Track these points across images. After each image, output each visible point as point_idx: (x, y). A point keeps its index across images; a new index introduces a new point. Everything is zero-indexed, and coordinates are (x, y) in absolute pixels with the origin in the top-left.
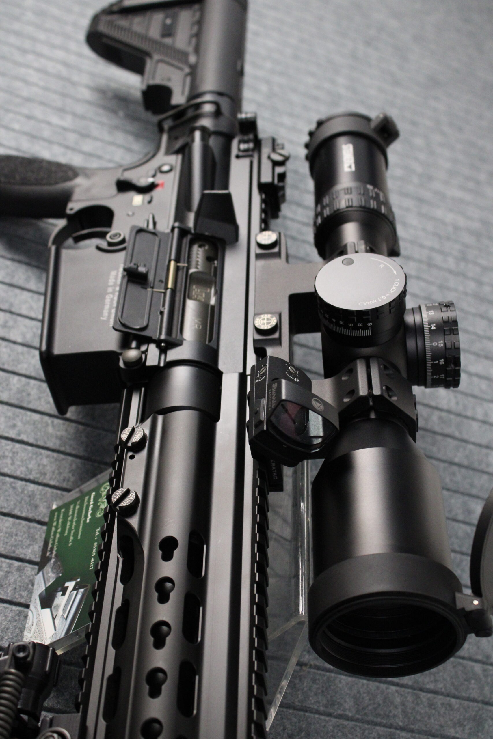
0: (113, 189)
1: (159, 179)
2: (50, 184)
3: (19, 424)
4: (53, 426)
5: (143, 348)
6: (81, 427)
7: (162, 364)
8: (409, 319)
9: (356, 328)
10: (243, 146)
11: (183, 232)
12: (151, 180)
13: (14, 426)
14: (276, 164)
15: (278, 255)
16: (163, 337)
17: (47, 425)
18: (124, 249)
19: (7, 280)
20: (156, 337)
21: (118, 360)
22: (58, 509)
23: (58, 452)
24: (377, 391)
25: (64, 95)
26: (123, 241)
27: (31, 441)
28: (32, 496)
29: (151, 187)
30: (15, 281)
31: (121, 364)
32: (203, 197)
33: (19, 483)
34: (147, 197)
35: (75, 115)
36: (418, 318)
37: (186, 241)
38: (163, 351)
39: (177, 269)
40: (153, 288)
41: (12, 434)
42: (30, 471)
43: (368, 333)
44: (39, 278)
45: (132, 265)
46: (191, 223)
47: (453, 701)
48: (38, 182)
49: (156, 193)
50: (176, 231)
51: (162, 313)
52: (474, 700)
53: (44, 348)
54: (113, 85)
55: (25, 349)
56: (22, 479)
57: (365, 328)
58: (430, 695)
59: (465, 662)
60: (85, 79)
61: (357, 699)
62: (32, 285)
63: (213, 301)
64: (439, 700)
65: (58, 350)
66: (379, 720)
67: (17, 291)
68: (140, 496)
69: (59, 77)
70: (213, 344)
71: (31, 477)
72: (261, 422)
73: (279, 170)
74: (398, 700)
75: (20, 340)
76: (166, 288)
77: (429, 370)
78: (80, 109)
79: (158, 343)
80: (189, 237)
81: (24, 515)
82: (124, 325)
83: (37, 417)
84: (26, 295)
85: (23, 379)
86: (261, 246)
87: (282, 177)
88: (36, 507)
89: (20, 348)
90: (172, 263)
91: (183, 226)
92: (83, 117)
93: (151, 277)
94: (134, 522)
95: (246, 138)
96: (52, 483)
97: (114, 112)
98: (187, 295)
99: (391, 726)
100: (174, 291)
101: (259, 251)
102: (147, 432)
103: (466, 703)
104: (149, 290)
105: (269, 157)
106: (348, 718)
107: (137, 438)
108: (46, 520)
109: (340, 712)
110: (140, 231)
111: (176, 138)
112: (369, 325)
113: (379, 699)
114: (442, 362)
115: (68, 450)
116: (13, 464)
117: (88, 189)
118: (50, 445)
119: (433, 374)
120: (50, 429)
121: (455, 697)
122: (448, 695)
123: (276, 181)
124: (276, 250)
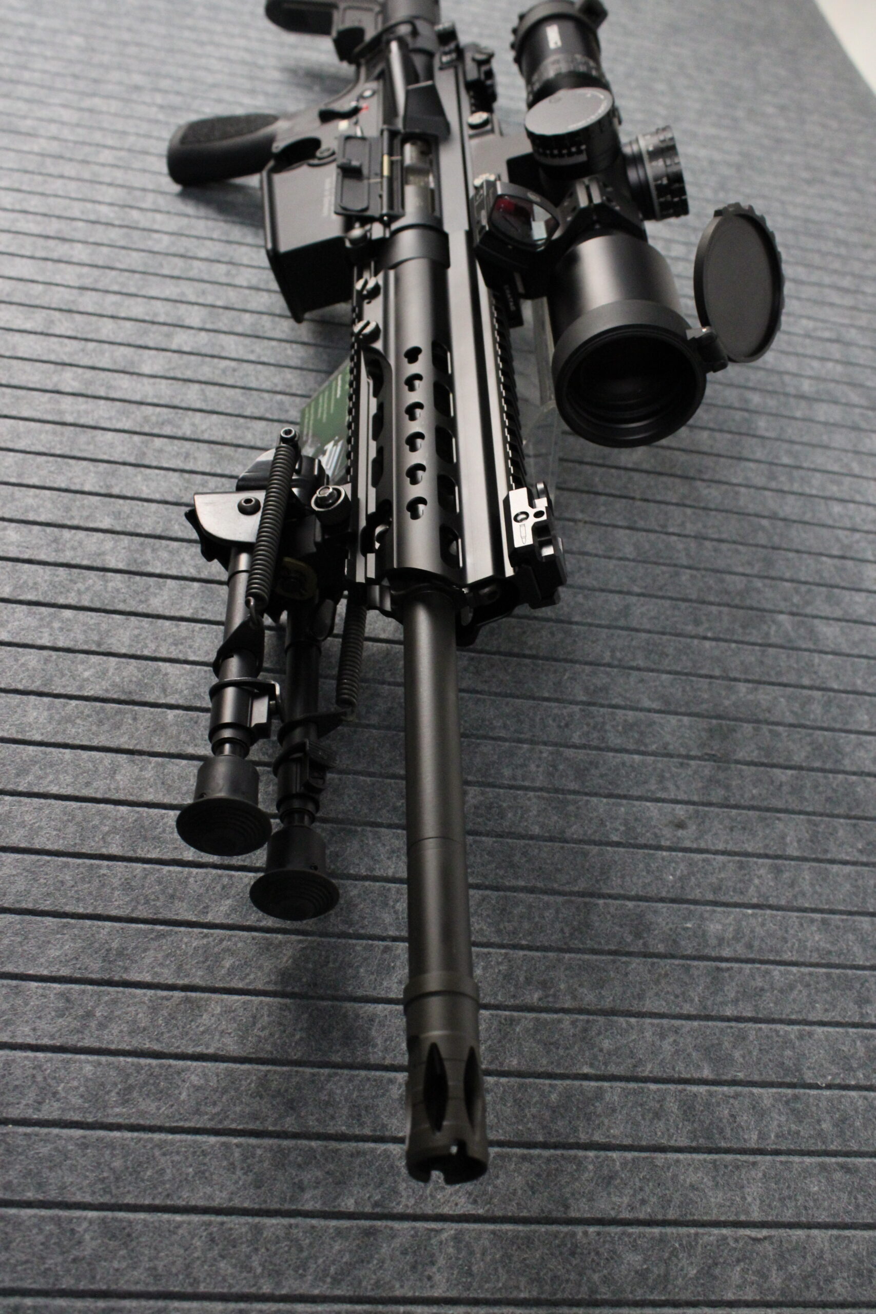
0: (317, 122)
1: (363, 104)
2: (251, 132)
3: (258, 350)
4: (293, 350)
5: (368, 227)
6: (321, 349)
7: (388, 235)
8: (627, 150)
9: (570, 154)
10: (445, 59)
11: (393, 134)
12: (353, 104)
13: (252, 352)
14: (480, 63)
15: (492, 131)
16: (385, 211)
17: (286, 349)
18: (334, 160)
19: (224, 238)
20: (377, 215)
21: (344, 243)
22: (309, 405)
23: (301, 369)
24: (597, 199)
25: (251, 78)
26: (333, 154)
27: (272, 361)
28: (281, 403)
29: (355, 111)
30: (232, 238)
31: (348, 244)
32: (408, 93)
33: (266, 395)
34: (354, 119)
35: (266, 94)
36: (635, 148)
37: (397, 142)
38: (387, 225)
39: (392, 164)
40: (369, 178)
41: (252, 357)
42: (276, 385)
43: (583, 158)
44: (257, 235)
45: (345, 161)
46: (399, 125)
47: (740, 548)
48: (240, 133)
49: (362, 116)
50: (386, 134)
51: (381, 196)
52: (764, 547)
53: (270, 246)
54: (303, 64)
55: (253, 292)
56: (268, 391)
57: (580, 152)
58: (715, 543)
59: (751, 518)
60: (272, 62)
61: (637, 546)
62: (250, 239)
63: (432, 185)
64: (724, 546)
65: (284, 247)
66: (661, 561)
67: (235, 246)
68: (381, 327)
69: (244, 63)
70: (437, 214)
71: (278, 389)
72: (484, 227)
73: (484, 68)
74: (680, 546)
75: (245, 284)
76: (382, 176)
77: (654, 193)
78: (271, 89)
79: (380, 219)
80: (399, 138)
81: (275, 417)
82: (344, 209)
83: (274, 343)
84: (244, 249)
85: (256, 316)
86: (473, 127)
87: (490, 74)
88: (287, 411)
89: (247, 292)
90: (386, 159)
91: (393, 128)
92: (276, 96)
93: (365, 171)
94: (378, 345)
95: (447, 49)
96: (299, 392)
97: (309, 88)
98: (404, 182)
99: (675, 565)
100: (391, 179)
101: (471, 132)
102: (381, 283)
103: (754, 549)
104: (366, 182)
105: (474, 60)
106: (627, 559)
107: (371, 285)
108: (298, 420)
109: (620, 555)
110: (348, 138)
111: (375, 66)
112: (583, 147)
113: (661, 546)
114: (665, 181)
115: (311, 367)
116: (257, 379)
117: (290, 130)
118: (292, 363)
119: (659, 196)
120: (289, 352)
121: (741, 544)
122: (734, 542)
123: (483, 77)
124: (489, 127)
